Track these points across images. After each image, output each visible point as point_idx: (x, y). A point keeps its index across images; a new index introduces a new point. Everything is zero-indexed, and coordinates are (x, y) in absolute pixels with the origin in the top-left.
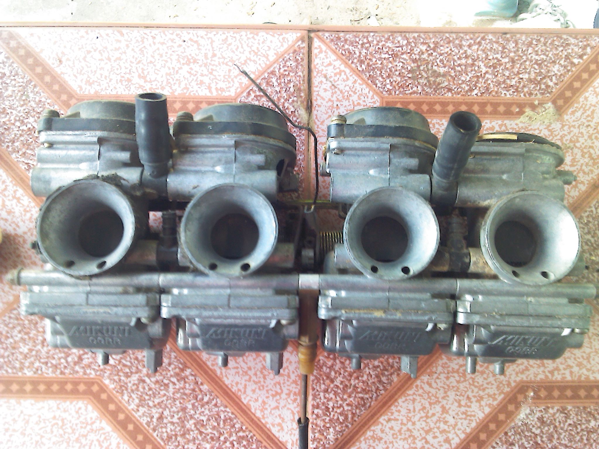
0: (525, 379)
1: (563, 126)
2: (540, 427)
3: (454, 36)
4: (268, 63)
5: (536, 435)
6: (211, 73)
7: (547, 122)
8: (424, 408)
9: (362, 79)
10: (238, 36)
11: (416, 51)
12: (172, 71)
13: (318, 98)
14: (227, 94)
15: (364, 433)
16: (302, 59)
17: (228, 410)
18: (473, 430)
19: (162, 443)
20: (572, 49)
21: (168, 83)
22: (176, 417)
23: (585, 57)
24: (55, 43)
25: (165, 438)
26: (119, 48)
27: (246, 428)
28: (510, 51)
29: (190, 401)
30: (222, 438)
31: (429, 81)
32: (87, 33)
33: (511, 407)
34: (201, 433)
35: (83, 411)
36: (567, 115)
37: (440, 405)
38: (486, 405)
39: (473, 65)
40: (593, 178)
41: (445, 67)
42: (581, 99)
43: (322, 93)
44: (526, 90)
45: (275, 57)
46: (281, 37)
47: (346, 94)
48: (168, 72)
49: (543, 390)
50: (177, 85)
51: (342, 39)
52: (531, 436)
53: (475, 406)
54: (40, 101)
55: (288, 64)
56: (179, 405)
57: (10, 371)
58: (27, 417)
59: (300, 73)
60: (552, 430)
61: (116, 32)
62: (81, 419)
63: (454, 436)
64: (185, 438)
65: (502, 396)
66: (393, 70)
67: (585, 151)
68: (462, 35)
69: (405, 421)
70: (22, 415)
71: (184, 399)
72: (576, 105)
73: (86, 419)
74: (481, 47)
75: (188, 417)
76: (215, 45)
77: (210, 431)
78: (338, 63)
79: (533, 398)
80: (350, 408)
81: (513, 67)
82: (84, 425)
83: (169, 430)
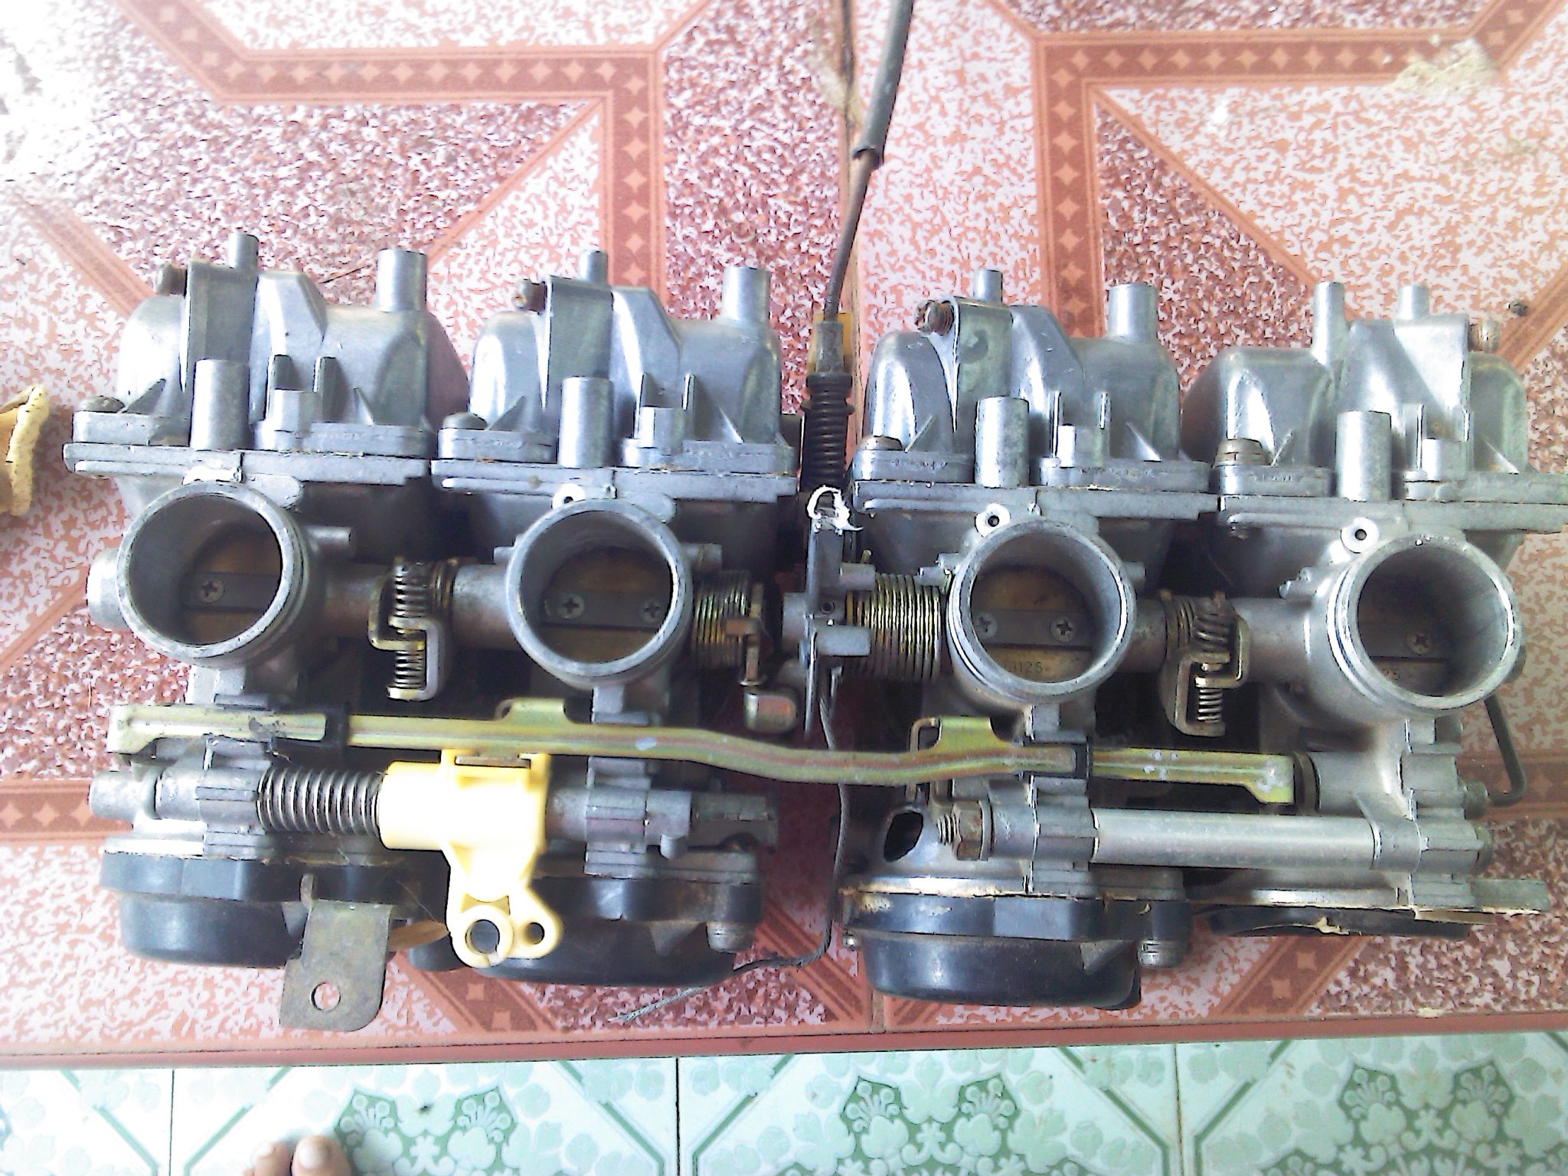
1: (1508, 97)
7: (1465, 87)
14: (631, 39)
21: (480, 16)
36: (1516, 69)
42: (1549, 29)
44: (1406, 9)
47: (942, 32)
50: (503, 22)
54: (148, 70)
57: (71, 768)
72: (1536, 45)
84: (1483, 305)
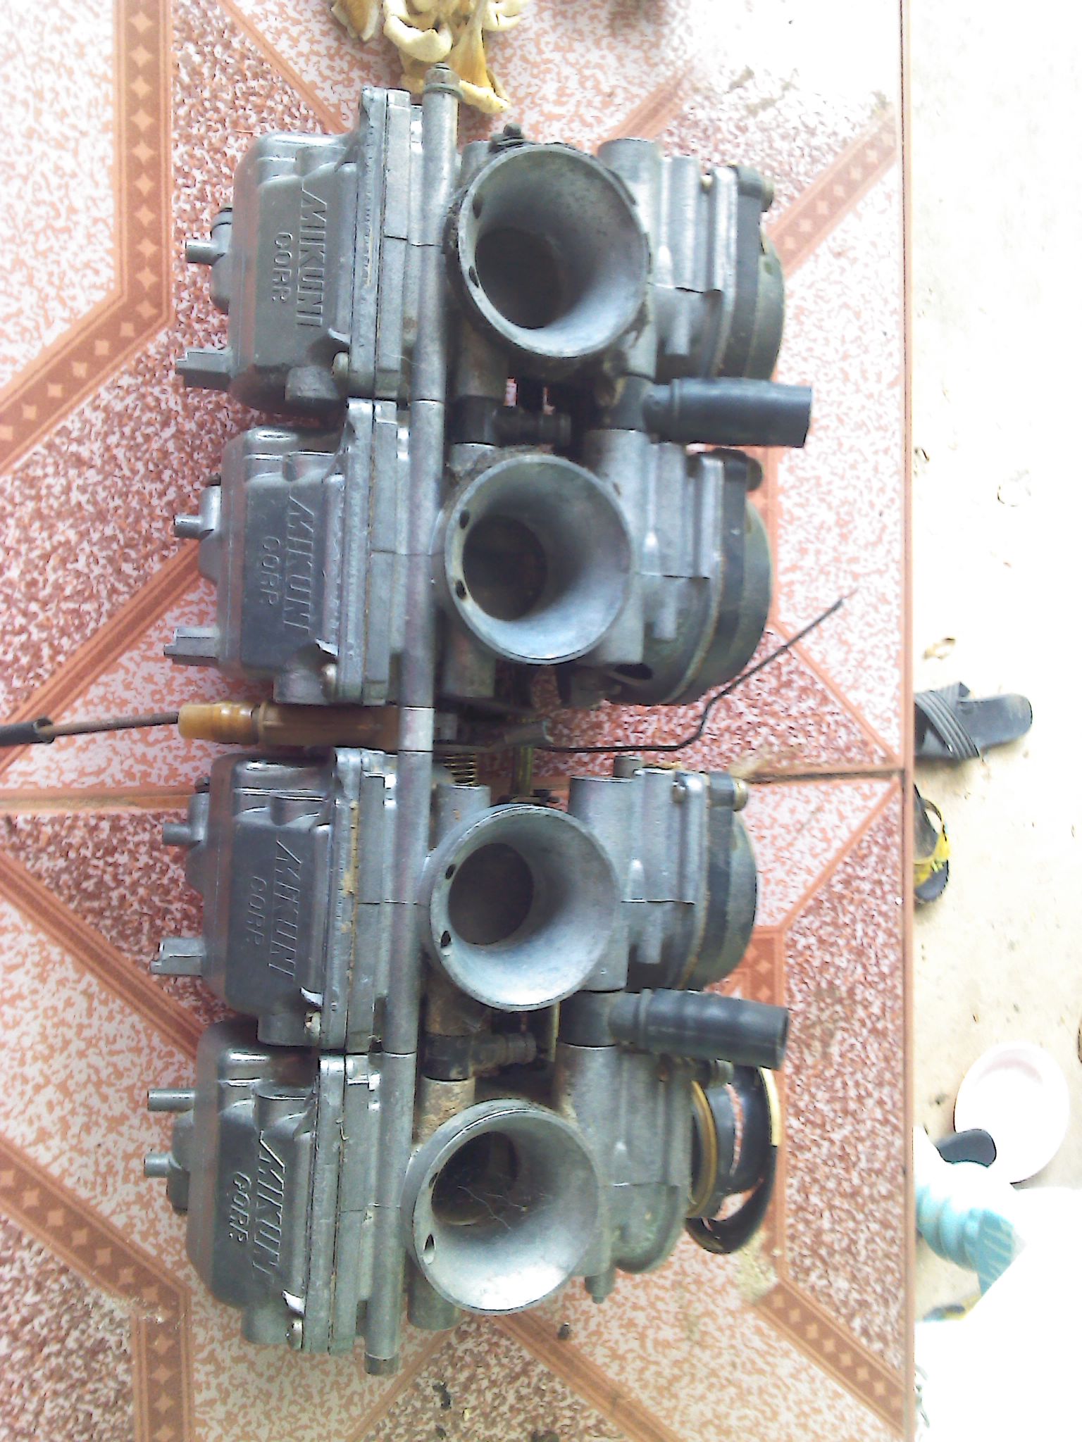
0: (194, 1299)
1: (732, 1313)
2: (81, 1346)
3: (899, 1069)
4: (843, 689)
5: (62, 1341)
6: (822, 571)
7: (740, 1278)
8: (119, 1075)
9: (815, 886)
10: (892, 625)
11: (870, 994)
12: (824, 489)
13: (778, 797)
14: (783, 605)
15: (56, 939)
16: (850, 760)
17: (104, 620)
18: (71, 1194)
19: (17, 465)
20: (878, 1313)
21: (802, 481)
22: (83, 499)
23: (864, 1341)
24: (874, 244)
25: (31, 472)
26: (865, 379)
27: (60, 664)
28: (872, 1186)
29: (122, 531)
30: (34, 607)
31: (813, 1025)
32: (894, 312)
33: (127, 1275)
34: (46, 557)
35: (91, 278)
36: (755, 1318)
37: (128, 1112)
38: (131, 1218)
39: (846, 1112)
40: (631, 1390)
41: (842, 1056)
42: (785, 1344)
43: (787, 804)
44: (801, 1227)
45: (855, 703)
46: (890, 714)
47: (786, 854)
48: (823, 481)
49: (171, 1342)
50: (797, 499)
51: (889, 841)
52: (60, 1328)
53: (127, 1191)
55: (842, 732)
56: (112, 505)
57: (182, 111)
58: (72, 144)
59: (824, 756)
60: (76, 1375)
61: (895, 372)
62: (70, 274)
63: (55, 1151)
64: (32, 519)
65: (153, 1252)
66: (834, 949)
67: (686, 1367)
68: (900, 1085)
69: (87, 1033)
70: (77, 135)
71: (127, 517)
72: (773, 1334)
73: (73, 285)
74: (878, 1125)
75: (83, 527)
76: (875, 578)
77: (52, 577)
78: (844, 834)
79: (151, 1323)
80: (115, 903)
81: (843, 1195)
82: (56, 280)
83: (50, 480)
84: (568, 1304)
